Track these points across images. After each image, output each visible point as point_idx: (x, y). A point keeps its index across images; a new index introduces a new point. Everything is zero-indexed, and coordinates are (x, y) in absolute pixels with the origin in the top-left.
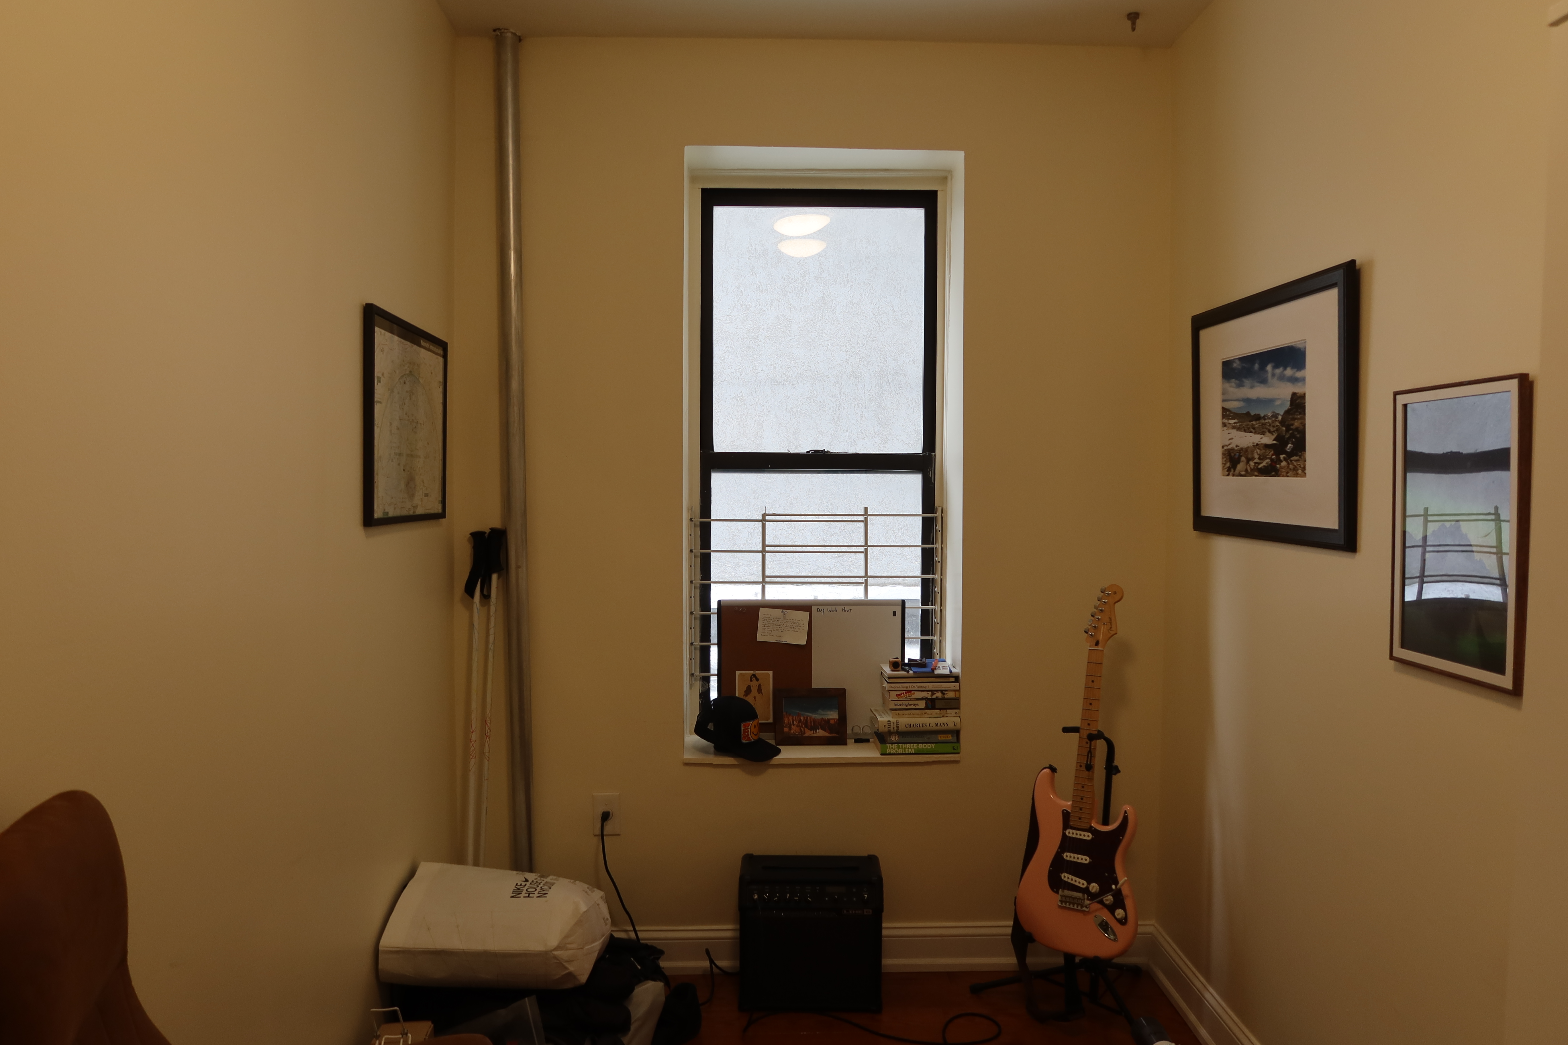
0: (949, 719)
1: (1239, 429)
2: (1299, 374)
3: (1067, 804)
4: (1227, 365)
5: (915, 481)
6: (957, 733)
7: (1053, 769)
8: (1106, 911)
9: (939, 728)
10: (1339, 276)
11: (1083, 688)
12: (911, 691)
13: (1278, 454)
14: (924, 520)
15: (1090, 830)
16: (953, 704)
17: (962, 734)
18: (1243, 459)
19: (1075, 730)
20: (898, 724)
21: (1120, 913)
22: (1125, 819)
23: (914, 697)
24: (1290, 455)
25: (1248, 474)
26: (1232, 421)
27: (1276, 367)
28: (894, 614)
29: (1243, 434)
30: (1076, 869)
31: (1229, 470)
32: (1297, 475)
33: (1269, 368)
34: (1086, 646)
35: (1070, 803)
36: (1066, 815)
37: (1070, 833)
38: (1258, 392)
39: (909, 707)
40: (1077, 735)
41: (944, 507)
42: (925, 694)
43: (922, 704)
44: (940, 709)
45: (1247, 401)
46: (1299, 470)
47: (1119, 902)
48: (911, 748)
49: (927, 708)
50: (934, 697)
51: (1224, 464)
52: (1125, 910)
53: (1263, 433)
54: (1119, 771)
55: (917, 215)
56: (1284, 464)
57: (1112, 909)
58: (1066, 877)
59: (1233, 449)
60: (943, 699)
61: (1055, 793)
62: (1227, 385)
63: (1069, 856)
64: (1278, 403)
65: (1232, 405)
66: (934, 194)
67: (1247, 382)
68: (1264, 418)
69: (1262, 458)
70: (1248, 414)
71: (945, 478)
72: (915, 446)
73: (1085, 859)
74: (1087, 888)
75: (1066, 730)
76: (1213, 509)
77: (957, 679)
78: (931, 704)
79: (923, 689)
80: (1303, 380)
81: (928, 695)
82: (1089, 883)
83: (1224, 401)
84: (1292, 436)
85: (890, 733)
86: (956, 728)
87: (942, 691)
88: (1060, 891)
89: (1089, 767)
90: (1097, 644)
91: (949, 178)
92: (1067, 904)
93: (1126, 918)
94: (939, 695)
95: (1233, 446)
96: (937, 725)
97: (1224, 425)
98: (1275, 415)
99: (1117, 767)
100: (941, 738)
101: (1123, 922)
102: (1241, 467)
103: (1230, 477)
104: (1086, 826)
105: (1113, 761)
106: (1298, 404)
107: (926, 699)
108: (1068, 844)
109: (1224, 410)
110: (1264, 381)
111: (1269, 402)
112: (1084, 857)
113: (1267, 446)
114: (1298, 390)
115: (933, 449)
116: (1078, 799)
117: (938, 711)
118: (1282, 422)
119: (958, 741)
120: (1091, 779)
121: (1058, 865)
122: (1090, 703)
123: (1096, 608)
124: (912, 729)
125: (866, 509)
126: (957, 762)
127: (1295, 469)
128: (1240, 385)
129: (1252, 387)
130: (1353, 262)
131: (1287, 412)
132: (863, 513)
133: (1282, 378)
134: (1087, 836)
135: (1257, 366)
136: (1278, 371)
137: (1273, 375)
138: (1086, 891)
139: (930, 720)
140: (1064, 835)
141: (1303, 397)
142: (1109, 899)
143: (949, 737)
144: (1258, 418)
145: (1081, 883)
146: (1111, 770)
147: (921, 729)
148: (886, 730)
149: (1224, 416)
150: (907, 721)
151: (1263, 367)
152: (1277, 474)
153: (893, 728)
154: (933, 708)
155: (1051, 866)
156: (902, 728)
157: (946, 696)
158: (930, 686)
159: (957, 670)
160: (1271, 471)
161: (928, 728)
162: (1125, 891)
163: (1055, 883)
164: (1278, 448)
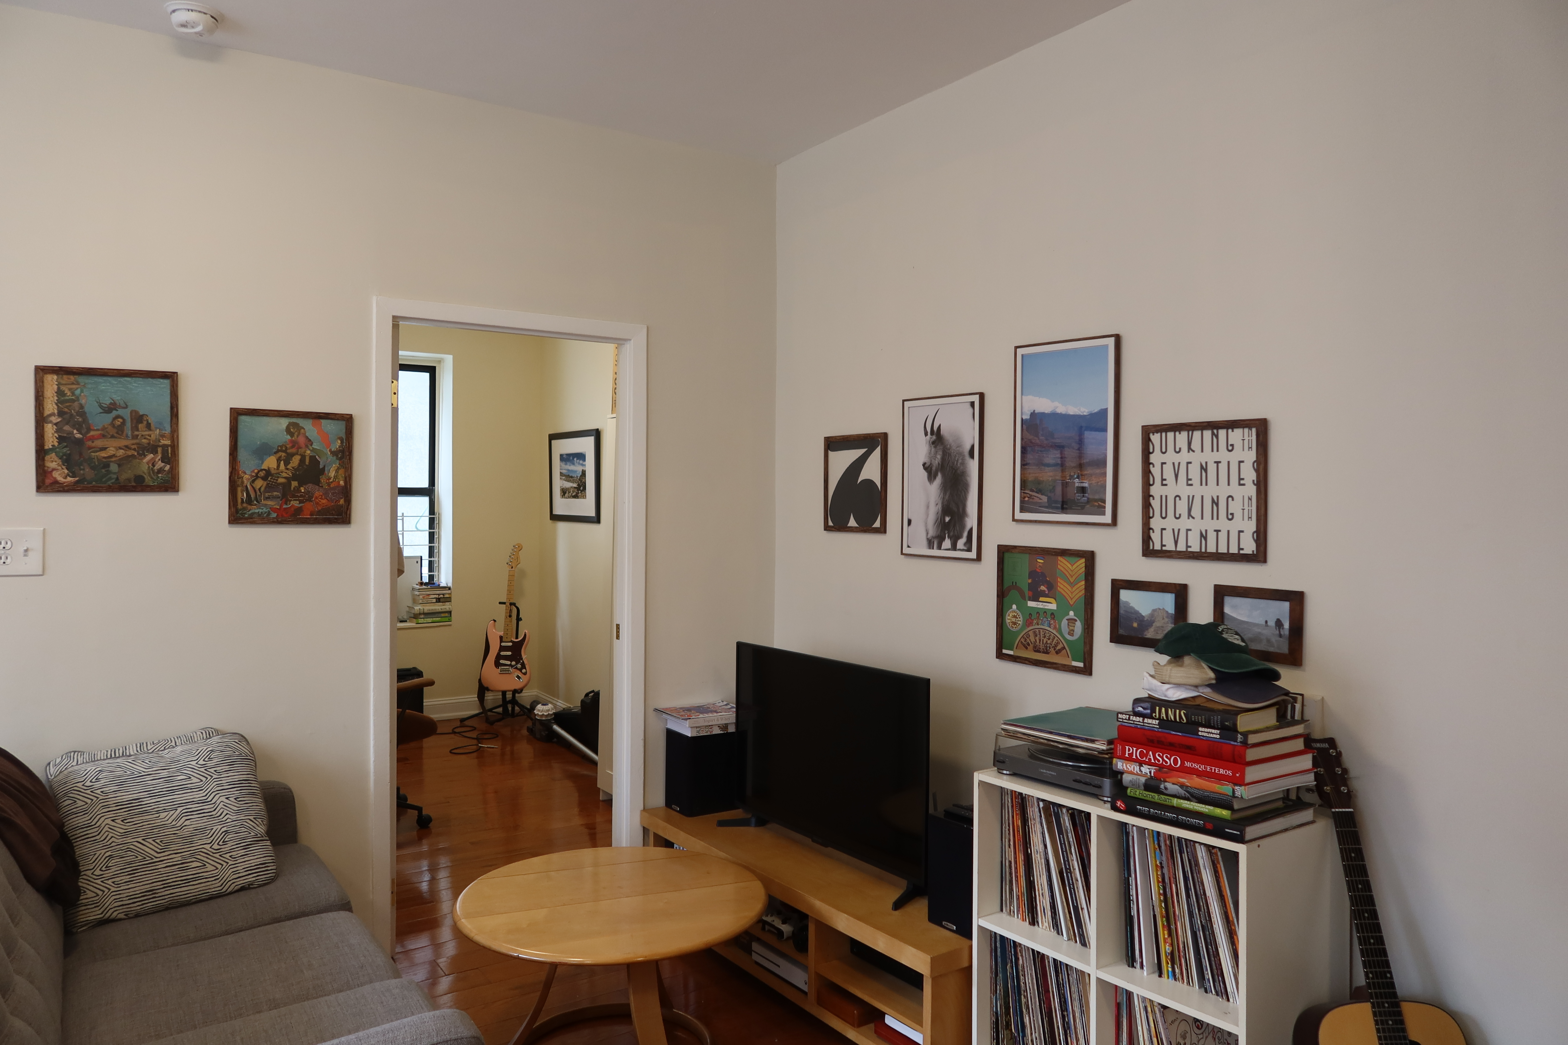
0: (446, 607)
1: (566, 481)
2: (584, 463)
3: (501, 633)
4: (561, 455)
5: (425, 500)
6: (450, 612)
7: (495, 621)
8: (519, 671)
9: (442, 611)
10: (594, 433)
11: (507, 586)
12: (429, 595)
13: (578, 491)
14: (430, 519)
15: (511, 641)
16: (449, 600)
17: (452, 612)
18: (567, 492)
19: (504, 603)
20: (423, 609)
21: (524, 671)
22: (525, 635)
23: (430, 597)
24: (582, 491)
25: (569, 497)
26: (563, 478)
27: (577, 459)
28: (417, 562)
29: (567, 482)
30: (506, 658)
31: (563, 496)
32: (584, 498)
33: (575, 459)
34: (508, 568)
35: (503, 633)
36: (501, 638)
37: (503, 644)
38: (572, 468)
39: (429, 602)
40: (505, 605)
41: (440, 513)
42: (435, 596)
43: (434, 600)
44: (442, 602)
45: (568, 470)
46: (584, 497)
47: (523, 666)
48: (430, 620)
49: (436, 602)
50: (440, 597)
51: (561, 494)
52: (526, 670)
53: (573, 483)
54: (522, 620)
55: (426, 376)
56: (580, 494)
57: (520, 670)
58: (502, 661)
59: (564, 488)
60: (444, 598)
61: (495, 630)
62: (561, 464)
63: (502, 653)
64: (578, 472)
65: (564, 471)
66: (434, 368)
67: (568, 463)
68: (574, 477)
69: (573, 492)
70: (569, 475)
71: (440, 500)
72: (425, 484)
73: (509, 653)
74: (511, 664)
75: (500, 603)
76: (557, 511)
77: (450, 589)
78: (438, 600)
79: (434, 594)
80: (585, 465)
81: (437, 596)
82: (511, 662)
83: (560, 469)
84: (582, 484)
85: (420, 614)
86: (449, 610)
87: (443, 594)
88: (500, 668)
89: (510, 616)
90: (512, 568)
91: (442, 361)
92: (503, 672)
93: (526, 672)
94: (442, 596)
95: (564, 487)
96: (441, 609)
97: (561, 479)
98: (577, 477)
99: (521, 618)
100: (443, 615)
101: (525, 674)
102: (566, 495)
103: (563, 499)
104: (510, 640)
105: (519, 616)
106: (584, 473)
107: (436, 598)
108: (502, 648)
109: (561, 473)
110: (573, 464)
111: (575, 472)
112: (509, 652)
113: (575, 488)
114: (584, 469)
115: (434, 485)
116: (506, 630)
117: (441, 603)
118: (579, 479)
119: (451, 616)
120: (511, 621)
121: (499, 657)
122: (509, 592)
123: (511, 553)
124: (430, 612)
125: (403, 514)
126: (450, 625)
127: (583, 496)
128: (566, 464)
129: (570, 465)
130: (598, 429)
131: (581, 476)
132: (401, 515)
133: (579, 463)
134: (510, 644)
135: (571, 458)
136: (578, 461)
137: (577, 462)
138: (510, 665)
139: (439, 607)
140: (500, 645)
141: (585, 471)
142: (519, 666)
143: (447, 615)
144: (572, 477)
145: (509, 663)
146: (519, 619)
147: (435, 611)
148: (418, 612)
149: (561, 475)
150: (428, 608)
151: (573, 459)
152: (578, 498)
153: (422, 612)
154: (439, 602)
155: (496, 658)
156: (426, 611)
157: (445, 597)
158: (438, 592)
159: (450, 585)
160: (576, 497)
161: (437, 611)
162: (526, 662)
163: (497, 664)
164: (578, 488)
